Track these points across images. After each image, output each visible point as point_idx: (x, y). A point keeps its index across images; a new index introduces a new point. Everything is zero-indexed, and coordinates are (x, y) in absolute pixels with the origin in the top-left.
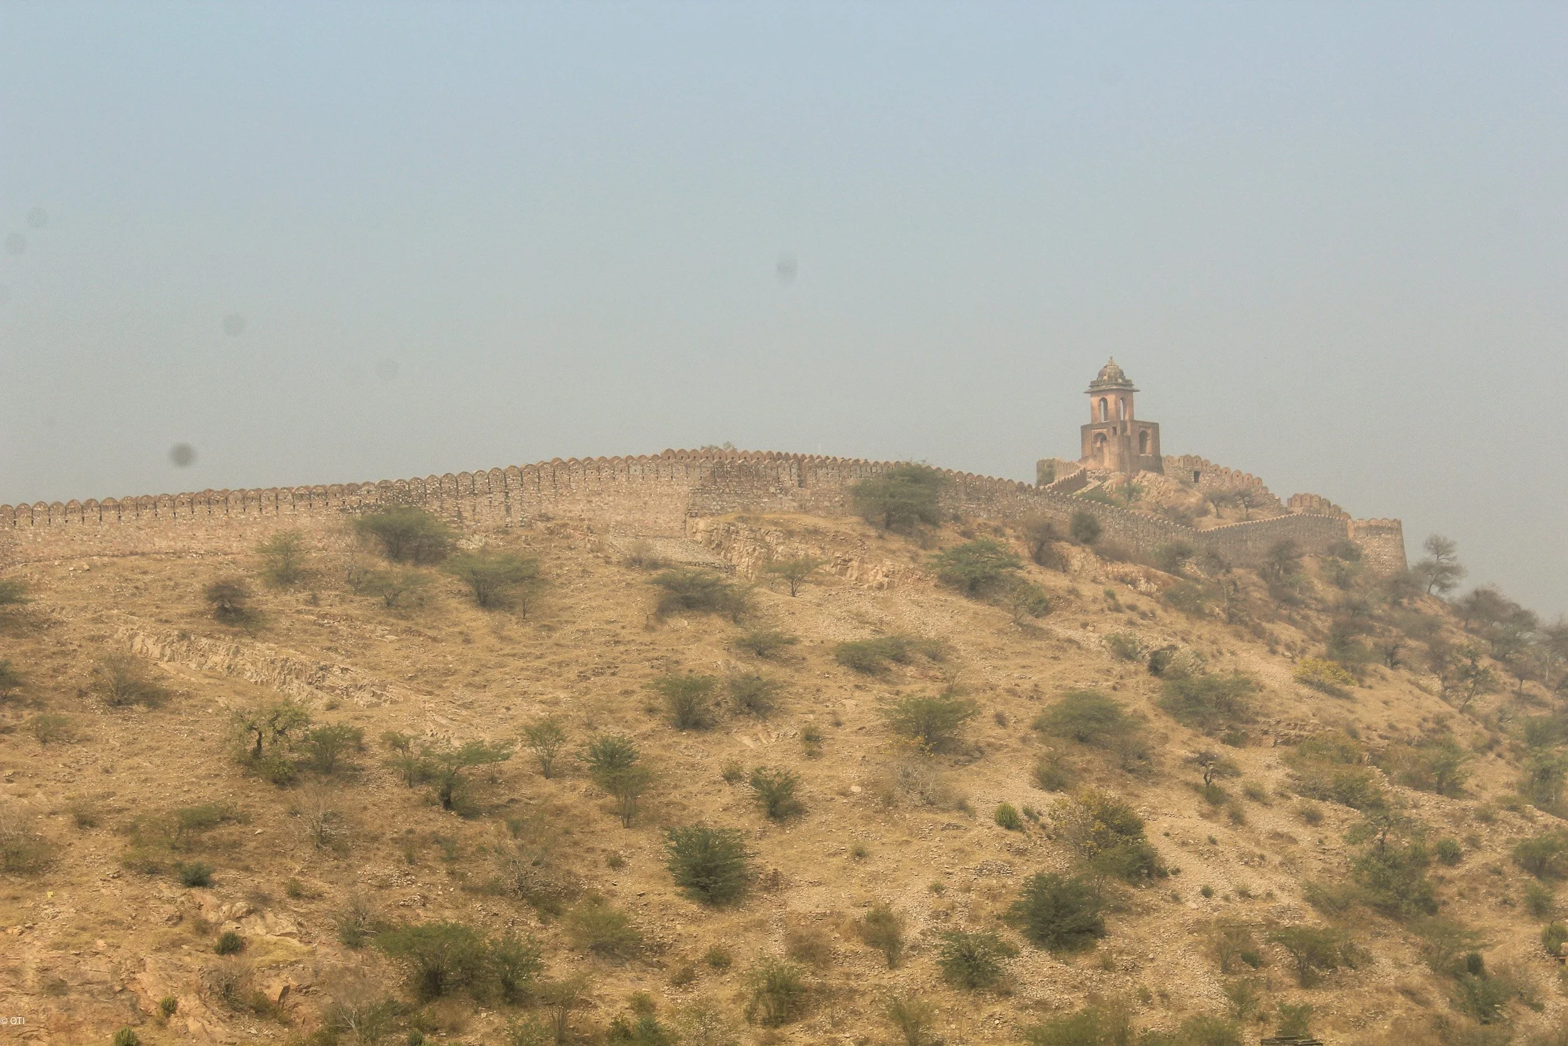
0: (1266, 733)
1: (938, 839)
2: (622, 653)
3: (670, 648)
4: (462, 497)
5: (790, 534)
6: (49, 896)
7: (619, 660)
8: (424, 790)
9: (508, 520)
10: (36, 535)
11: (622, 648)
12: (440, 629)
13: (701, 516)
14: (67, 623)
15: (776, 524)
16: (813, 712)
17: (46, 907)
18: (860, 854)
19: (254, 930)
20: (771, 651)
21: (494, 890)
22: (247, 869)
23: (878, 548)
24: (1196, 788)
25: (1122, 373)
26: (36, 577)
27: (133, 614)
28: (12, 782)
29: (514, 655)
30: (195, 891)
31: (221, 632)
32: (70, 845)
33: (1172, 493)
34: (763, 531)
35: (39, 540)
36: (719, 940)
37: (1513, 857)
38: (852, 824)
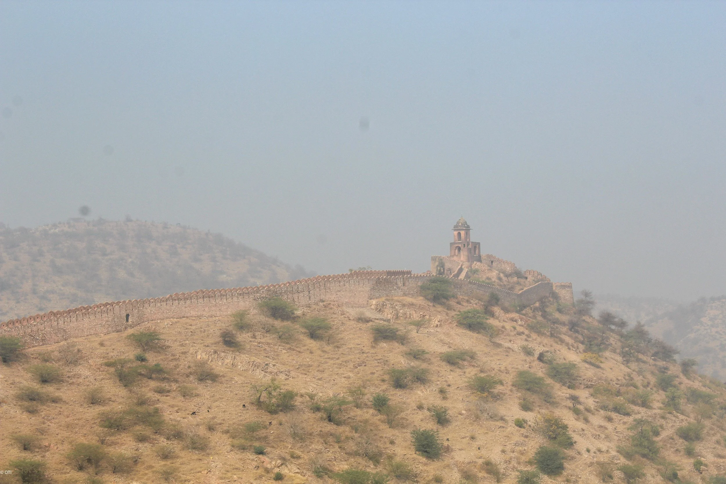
0: (581, 384)
1: (498, 432)
2: (366, 357)
3: (383, 355)
4: (294, 293)
5: (404, 305)
6: (211, 459)
7: (366, 360)
8: (319, 415)
9: (310, 302)
10: (151, 311)
11: (365, 355)
12: (300, 348)
13: (373, 299)
14: (172, 347)
15: (399, 301)
16: (439, 381)
17: (212, 463)
18: (473, 438)
19: (285, 471)
20: (418, 356)
21: (356, 454)
22: (273, 447)
23: (434, 311)
24: (570, 408)
25: (466, 222)
26: (154, 327)
27: (194, 343)
28: (178, 412)
29: (329, 358)
30: (260, 456)
31: (228, 350)
32: (209, 438)
33: (487, 271)
34: (395, 304)
35: (152, 312)
36: (436, 472)
37: (676, 432)
38: (467, 426)
